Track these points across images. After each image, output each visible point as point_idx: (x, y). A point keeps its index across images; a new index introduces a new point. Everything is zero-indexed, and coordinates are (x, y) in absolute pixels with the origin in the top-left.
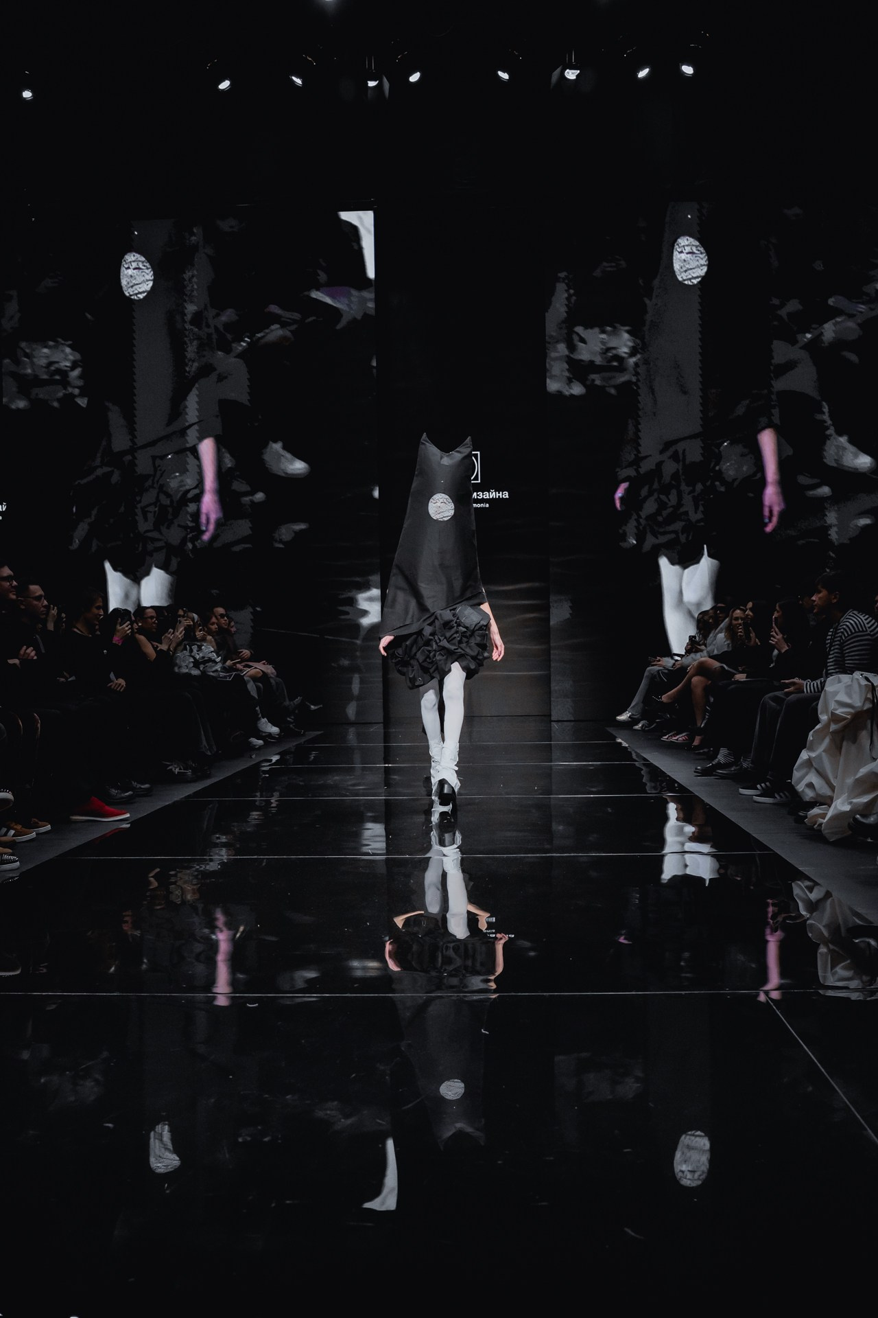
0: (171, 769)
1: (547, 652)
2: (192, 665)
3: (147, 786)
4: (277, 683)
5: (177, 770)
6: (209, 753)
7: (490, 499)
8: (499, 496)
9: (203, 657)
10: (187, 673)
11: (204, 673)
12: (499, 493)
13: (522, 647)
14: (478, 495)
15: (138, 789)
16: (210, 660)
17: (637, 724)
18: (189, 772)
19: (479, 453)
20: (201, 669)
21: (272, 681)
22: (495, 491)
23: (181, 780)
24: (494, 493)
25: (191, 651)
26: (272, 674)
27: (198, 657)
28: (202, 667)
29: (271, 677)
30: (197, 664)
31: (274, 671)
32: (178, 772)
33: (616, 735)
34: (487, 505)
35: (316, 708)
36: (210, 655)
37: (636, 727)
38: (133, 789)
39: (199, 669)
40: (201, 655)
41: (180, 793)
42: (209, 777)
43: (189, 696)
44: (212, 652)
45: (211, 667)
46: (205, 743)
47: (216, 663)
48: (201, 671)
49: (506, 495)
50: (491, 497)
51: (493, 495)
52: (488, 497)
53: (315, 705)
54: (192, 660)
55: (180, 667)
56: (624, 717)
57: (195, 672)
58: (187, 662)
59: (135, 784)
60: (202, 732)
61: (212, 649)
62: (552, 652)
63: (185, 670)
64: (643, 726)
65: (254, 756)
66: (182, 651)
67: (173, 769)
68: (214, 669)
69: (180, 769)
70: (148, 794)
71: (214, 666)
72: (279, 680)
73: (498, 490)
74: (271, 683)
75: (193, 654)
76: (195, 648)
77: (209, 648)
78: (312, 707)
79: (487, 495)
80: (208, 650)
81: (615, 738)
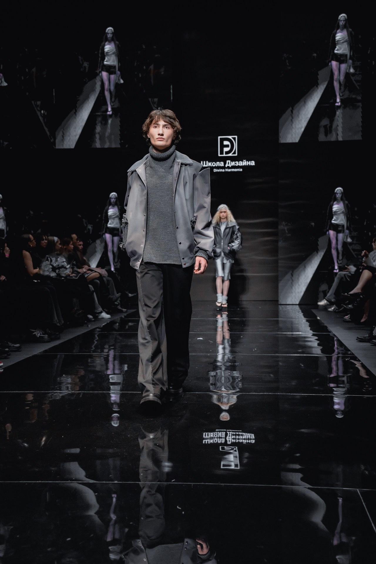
0: (35, 334)
1: (276, 262)
2: (51, 270)
3: (18, 345)
4: (108, 281)
5: (39, 335)
6: (58, 325)
7: (243, 166)
8: (249, 164)
9: (58, 265)
10: (48, 275)
11: (59, 275)
12: (249, 162)
13: (261, 258)
14: (235, 164)
15: (12, 347)
16: (63, 267)
17: (331, 308)
18: (46, 336)
19: (236, 137)
20: (57, 272)
21: (104, 279)
22: (246, 161)
23: (40, 341)
24: (246, 162)
25: (51, 261)
26: (105, 274)
27: (55, 265)
28: (57, 271)
29: (105, 277)
30: (54, 269)
31: (106, 273)
32: (39, 336)
33: (317, 315)
34: (241, 170)
35: (132, 295)
36: (63, 264)
37: (330, 310)
38: (9, 347)
39: (55, 272)
40: (57, 264)
41: (39, 349)
42: (59, 339)
43: (48, 290)
44: (63, 262)
45: (63, 271)
46: (56, 318)
47: (66, 269)
48: (57, 273)
49: (253, 163)
50: (244, 165)
51: (245, 163)
52: (242, 165)
53: (131, 293)
54: (51, 267)
55: (44, 271)
56: (323, 303)
57: (53, 275)
58: (48, 268)
59: (10, 344)
60: (55, 312)
61: (65, 260)
62: (279, 261)
63: (46, 273)
64: (334, 309)
65: (89, 326)
66: (46, 261)
67: (36, 334)
68: (65, 272)
69: (41, 334)
70: (18, 350)
71: (65, 271)
72: (110, 279)
73: (248, 160)
74: (103, 280)
75: (52, 263)
76: (54, 259)
77: (63, 260)
78: (130, 295)
79: (241, 164)
80: (62, 261)
81: (316, 317)
